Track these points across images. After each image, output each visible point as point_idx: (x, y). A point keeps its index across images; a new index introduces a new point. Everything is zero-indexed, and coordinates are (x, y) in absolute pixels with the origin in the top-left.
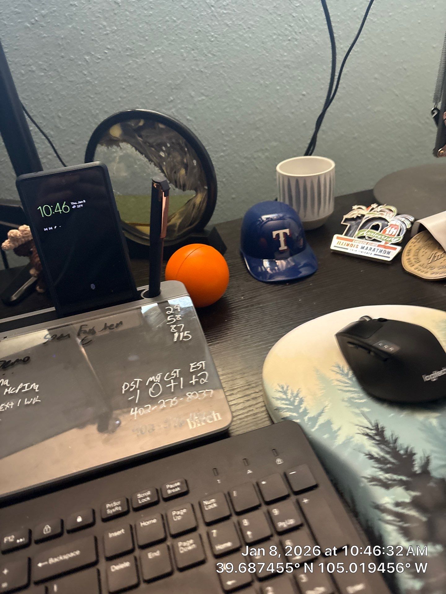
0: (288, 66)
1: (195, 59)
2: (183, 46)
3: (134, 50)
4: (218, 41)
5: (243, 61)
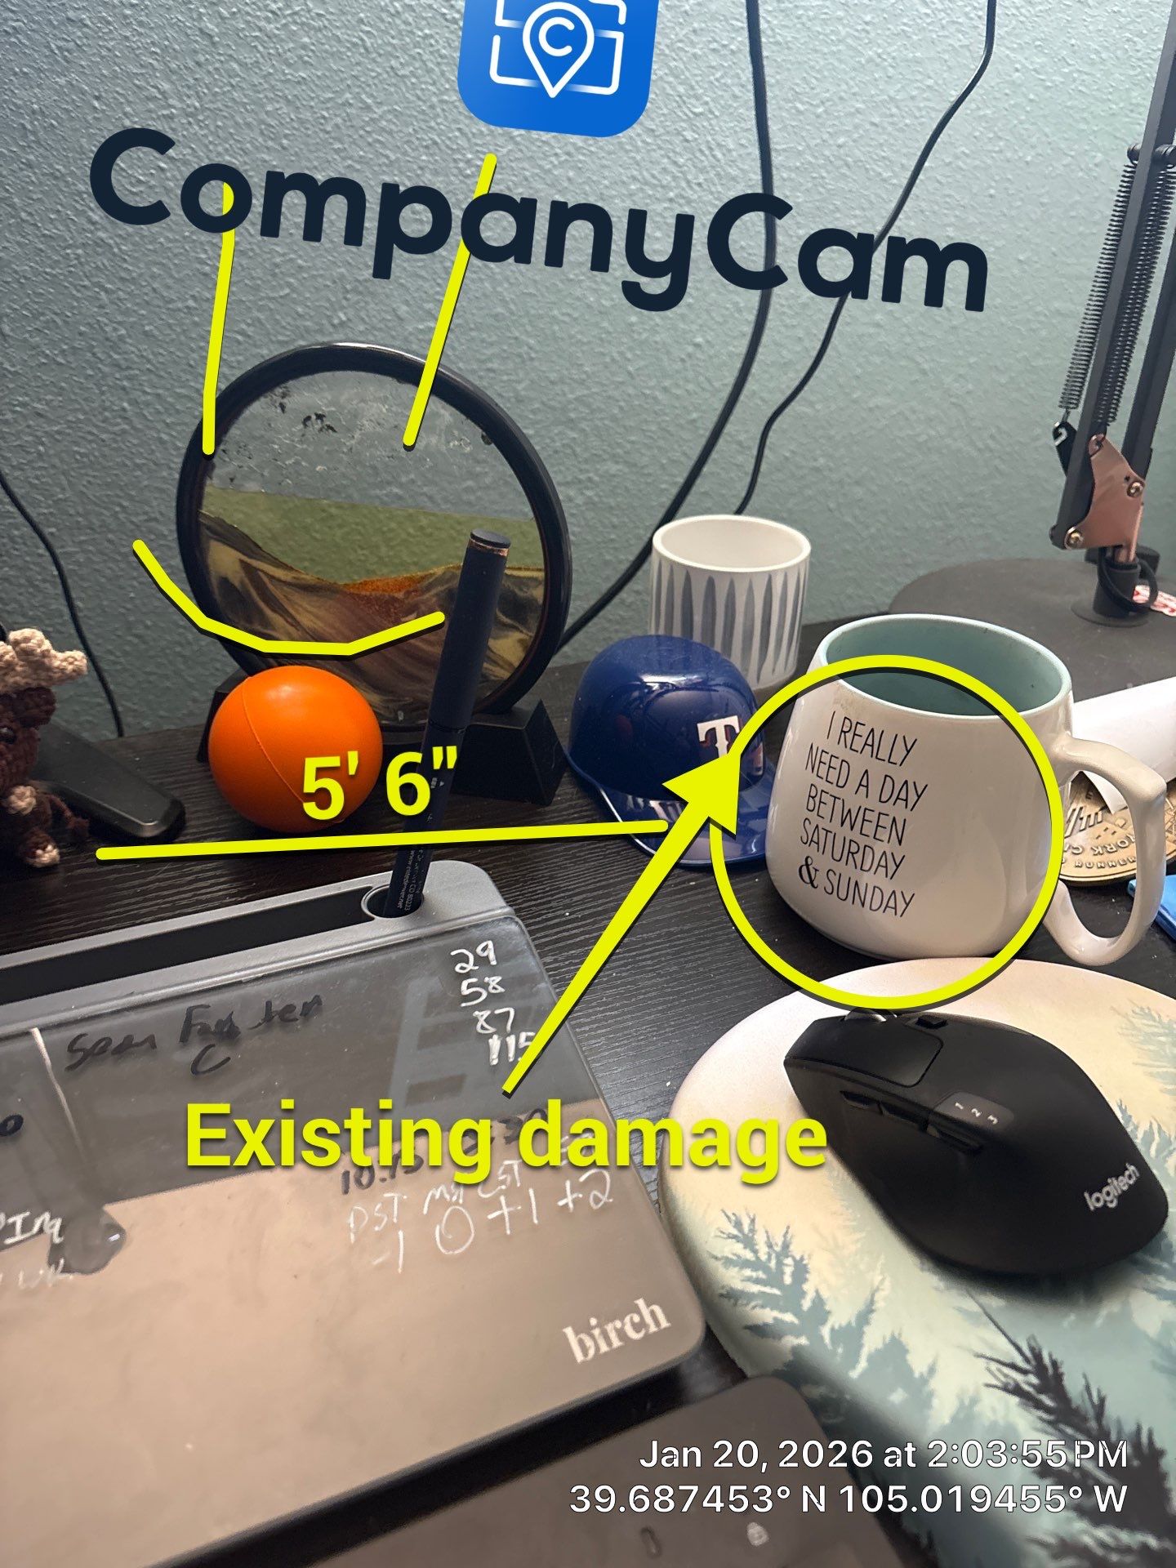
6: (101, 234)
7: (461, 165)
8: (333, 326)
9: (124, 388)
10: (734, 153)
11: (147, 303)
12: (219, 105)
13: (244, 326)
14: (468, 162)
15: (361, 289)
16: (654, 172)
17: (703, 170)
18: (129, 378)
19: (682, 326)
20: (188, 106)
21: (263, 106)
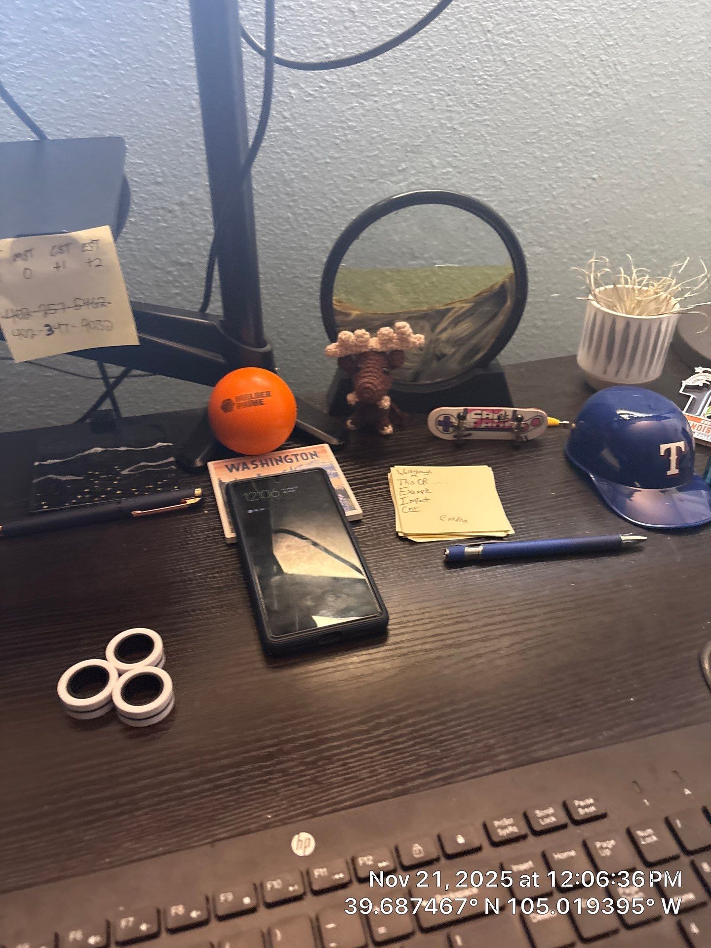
0: (579, 134)
1: (449, 109)
2: (436, 88)
3: (363, 87)
4: (487, 85)
5: (517, 119)
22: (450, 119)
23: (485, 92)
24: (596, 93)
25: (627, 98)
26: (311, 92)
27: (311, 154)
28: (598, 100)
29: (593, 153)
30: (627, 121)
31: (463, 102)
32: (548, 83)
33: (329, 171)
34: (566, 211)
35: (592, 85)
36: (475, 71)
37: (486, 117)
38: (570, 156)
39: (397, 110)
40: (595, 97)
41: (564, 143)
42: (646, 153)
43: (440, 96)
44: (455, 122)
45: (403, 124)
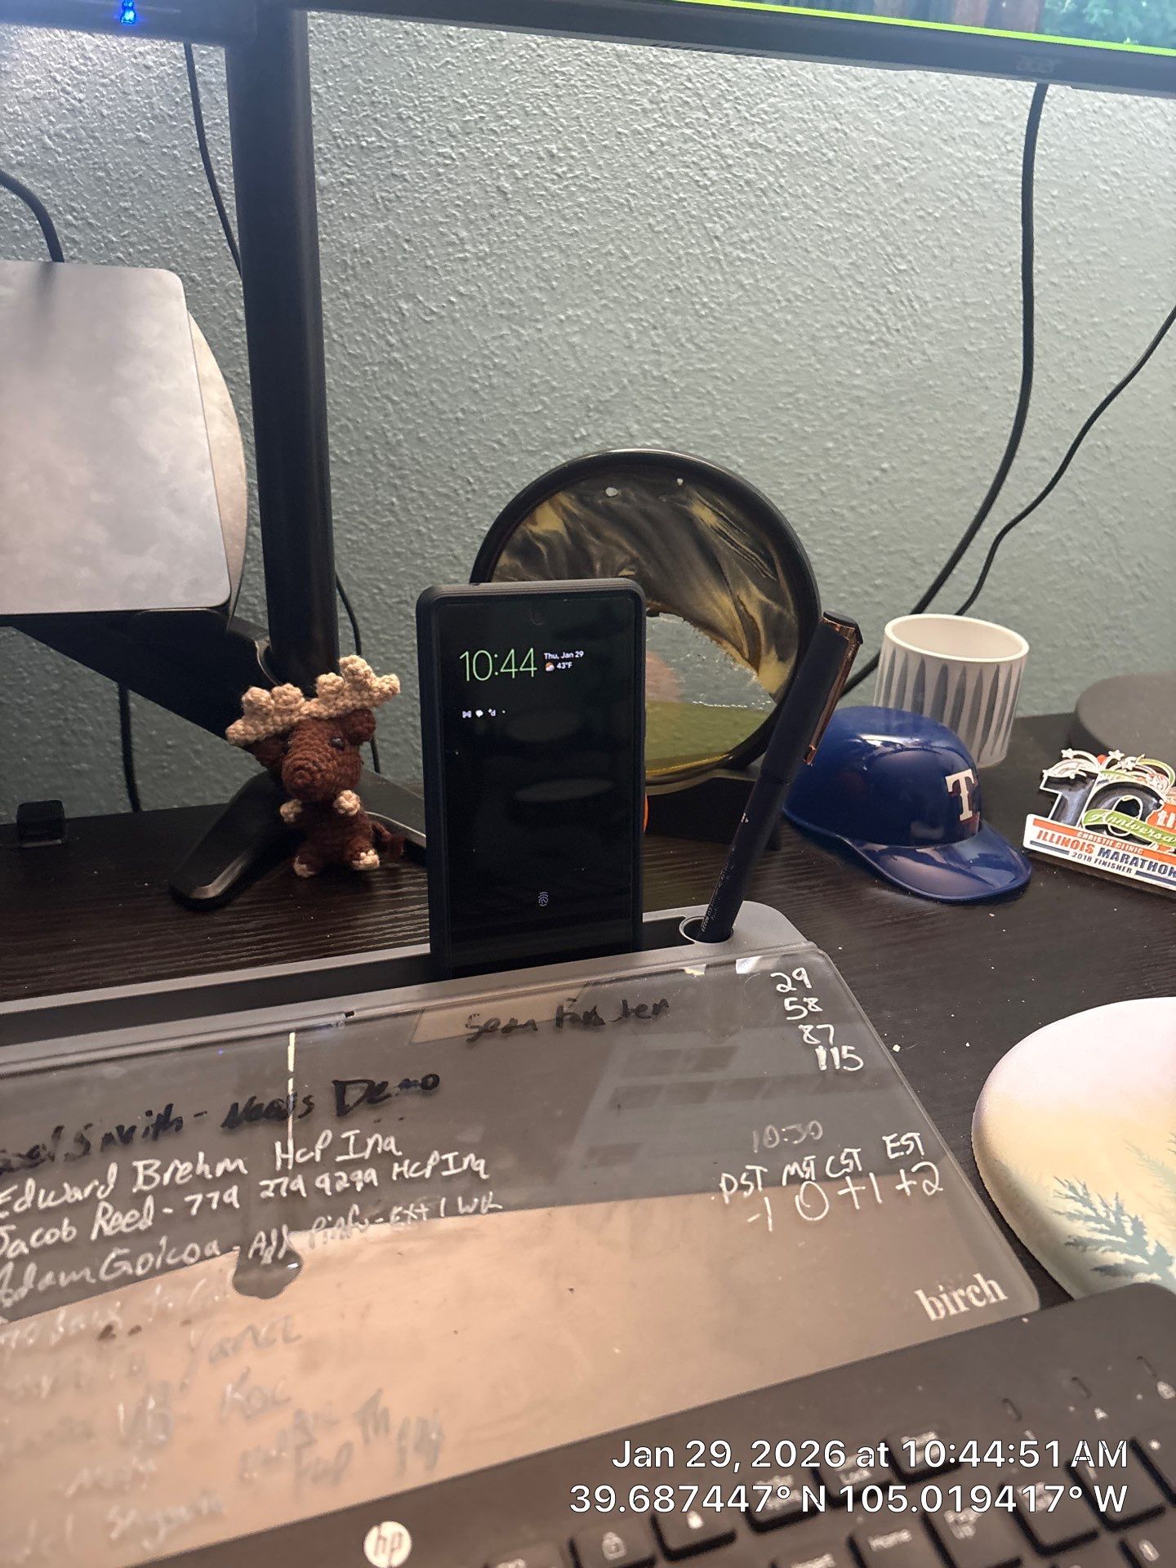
0: (858, 400)
1: (656, 349)
2: (635, 316)
3: (519, 307)
4: (715, 318)
5: (762, 372)
6: (396, 355)
7: (698, 307)
8: (575, 439)
9: (395, 486)
10: (930, 305)
11: (425, 413)
12: (506, 251)
13: (500, 436)
14: (704, 305)
15: (601, 408)
16: (861, 319)
17: (902, 318)
18: (402, 477)
19: (872, 452)
20: (480, 251)
21: (540, 253)
22: (658, 365)
23: (711, 327)
24: (883, 341)
25: (930, 351)
26: (435, 309)
27: (432, 403)
28: (884, 351)
29: (881, 431)
30: (930, 386)
31: (679, 339)
32: (809, 321)
33: (461, 433)
34: (843, 516)
35: (875, 329)
36: (696, 295)
37: (714, 365)
38: (846, 433)
39: (572, 346)
40: (880, 347)
41: (835, 412)
42: (963, 436)
43: (641, 328)
44: (664, 369)
45: (583, 367)
